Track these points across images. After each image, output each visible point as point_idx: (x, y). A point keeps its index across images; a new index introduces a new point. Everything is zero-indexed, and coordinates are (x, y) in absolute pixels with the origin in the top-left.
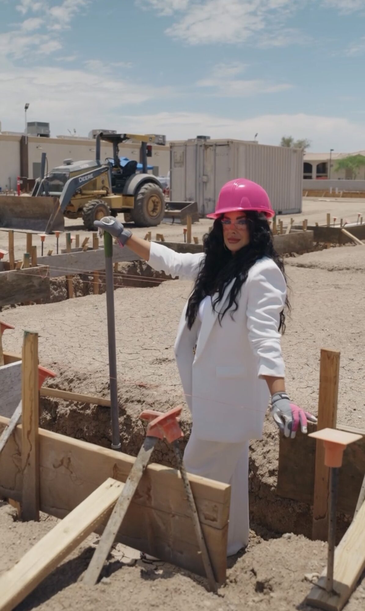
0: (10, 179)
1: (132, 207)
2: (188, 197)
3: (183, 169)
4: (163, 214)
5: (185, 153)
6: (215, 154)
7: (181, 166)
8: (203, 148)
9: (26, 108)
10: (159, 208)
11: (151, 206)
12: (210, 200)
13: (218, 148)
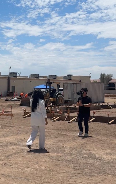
0: (4, 92)
1: (56, 101)
2: (69, 98)
3: (67, 90)
4: (63, 103)
5: (68, 86)
6: (77, 86)
7: (67, 89)
8: (73, 84)
9: (10, 68)
10: (62, 101)
11: (60, 101)
12: (75, 99)
13: (77, 84)
